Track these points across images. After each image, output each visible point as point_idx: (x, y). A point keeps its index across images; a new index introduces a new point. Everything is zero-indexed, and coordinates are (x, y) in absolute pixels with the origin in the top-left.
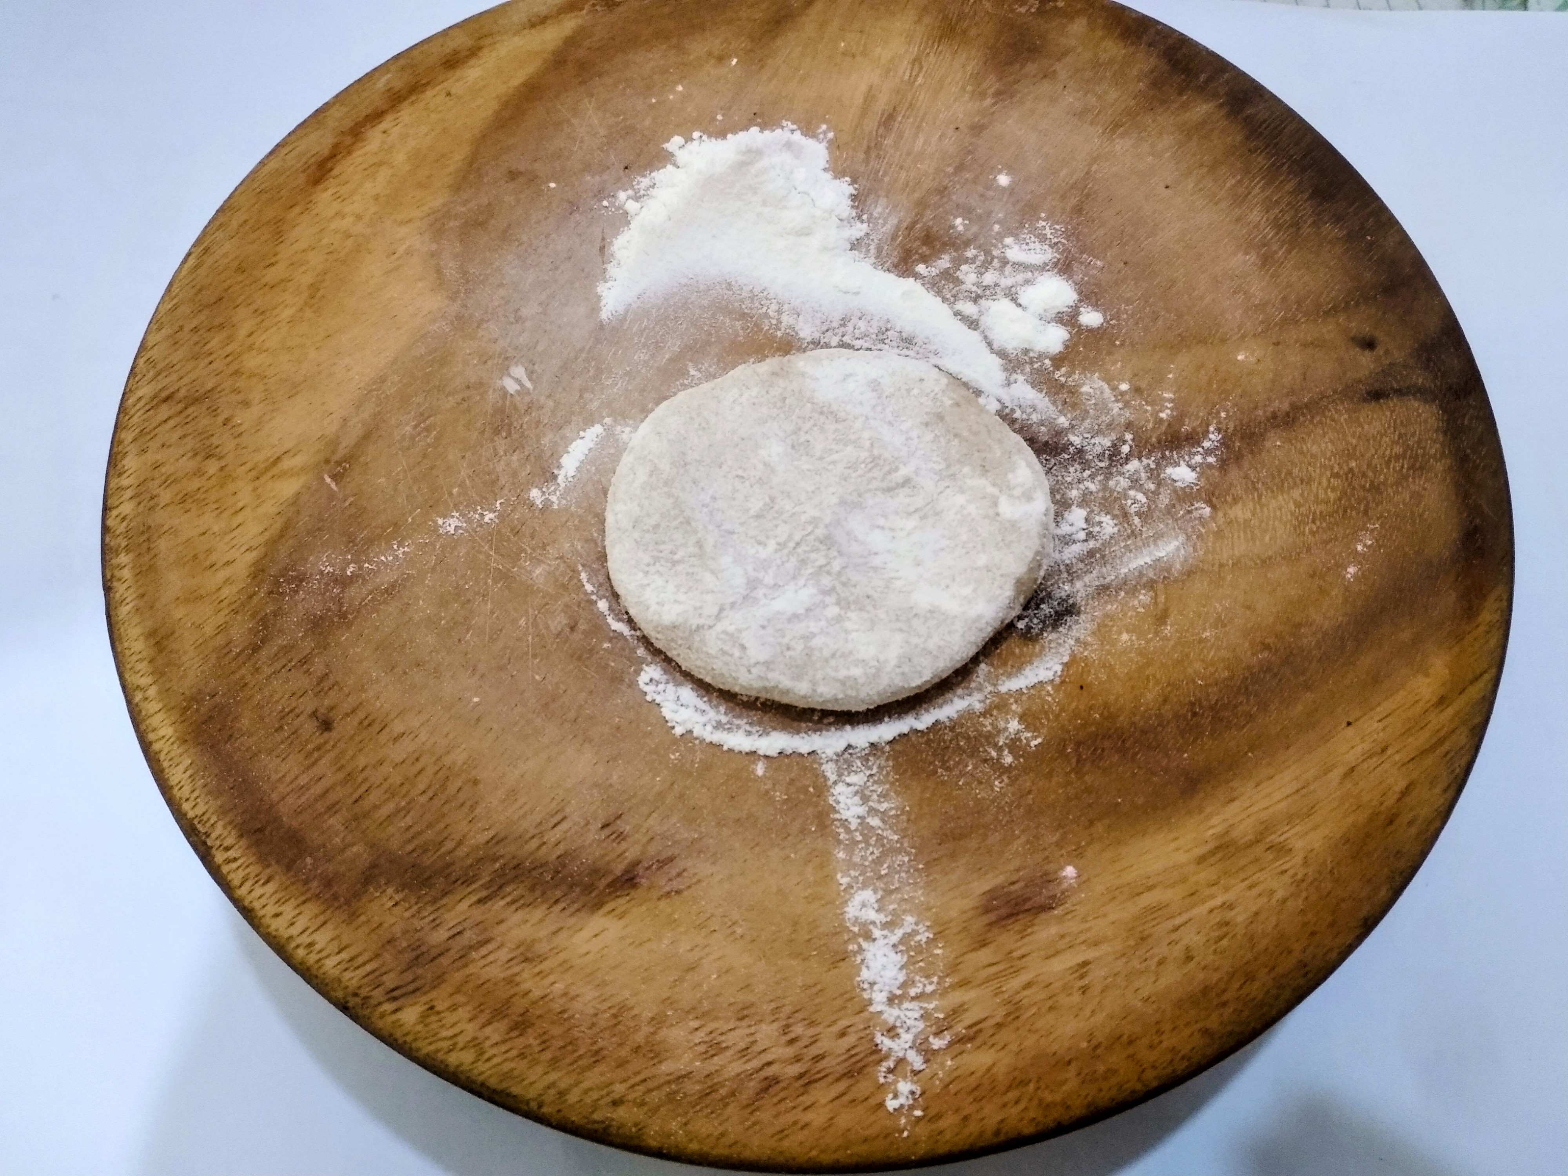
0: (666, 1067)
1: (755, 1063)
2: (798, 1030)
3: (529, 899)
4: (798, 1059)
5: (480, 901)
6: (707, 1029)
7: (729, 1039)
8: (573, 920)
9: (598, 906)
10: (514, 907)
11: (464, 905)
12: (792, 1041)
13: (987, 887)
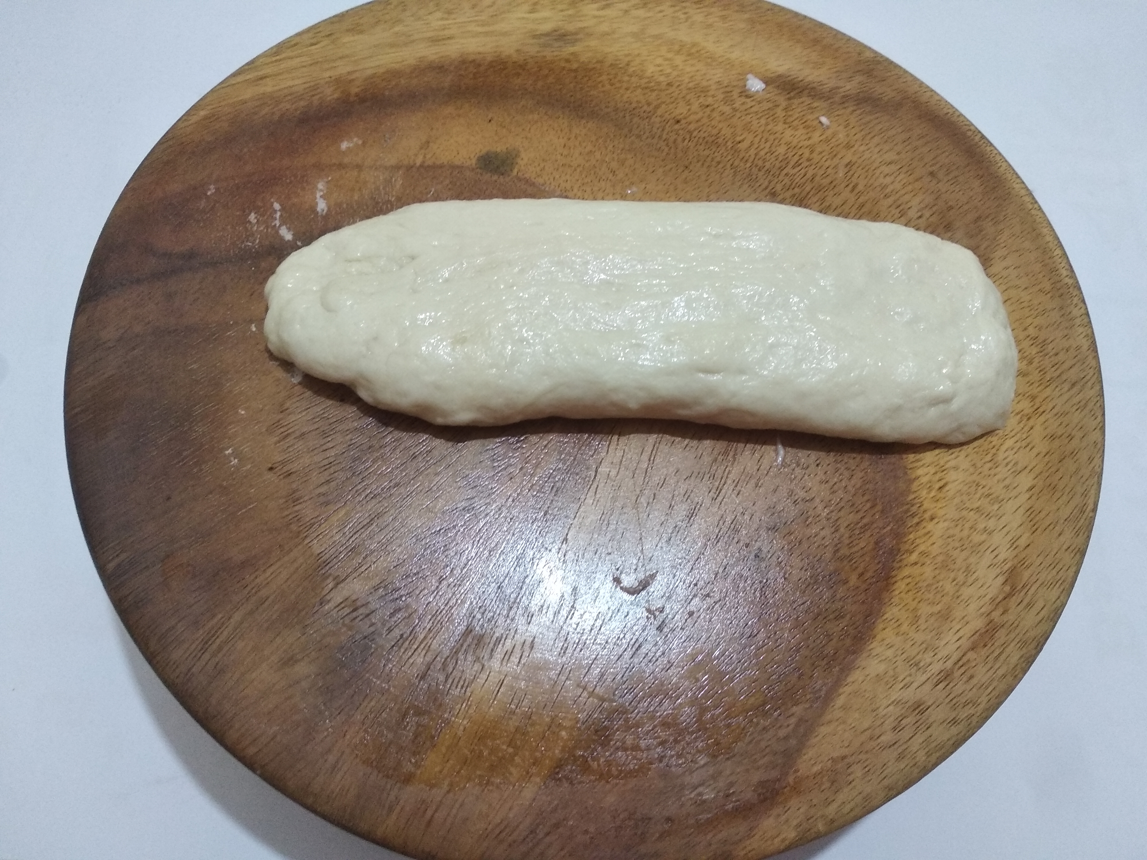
0: (746, 16)
1: (704, 9)
2: (683, 16)
3: (815, 85)
4: (685, 8)
5: (842, 88)
6: (726, 25)
7: (717, 19)
8: (792, 73)
9: (780, 76)
10: (824, 83)
11: (848, 88)
12: (685, 13)
13: (575, 48)
